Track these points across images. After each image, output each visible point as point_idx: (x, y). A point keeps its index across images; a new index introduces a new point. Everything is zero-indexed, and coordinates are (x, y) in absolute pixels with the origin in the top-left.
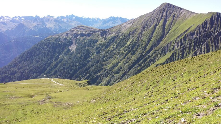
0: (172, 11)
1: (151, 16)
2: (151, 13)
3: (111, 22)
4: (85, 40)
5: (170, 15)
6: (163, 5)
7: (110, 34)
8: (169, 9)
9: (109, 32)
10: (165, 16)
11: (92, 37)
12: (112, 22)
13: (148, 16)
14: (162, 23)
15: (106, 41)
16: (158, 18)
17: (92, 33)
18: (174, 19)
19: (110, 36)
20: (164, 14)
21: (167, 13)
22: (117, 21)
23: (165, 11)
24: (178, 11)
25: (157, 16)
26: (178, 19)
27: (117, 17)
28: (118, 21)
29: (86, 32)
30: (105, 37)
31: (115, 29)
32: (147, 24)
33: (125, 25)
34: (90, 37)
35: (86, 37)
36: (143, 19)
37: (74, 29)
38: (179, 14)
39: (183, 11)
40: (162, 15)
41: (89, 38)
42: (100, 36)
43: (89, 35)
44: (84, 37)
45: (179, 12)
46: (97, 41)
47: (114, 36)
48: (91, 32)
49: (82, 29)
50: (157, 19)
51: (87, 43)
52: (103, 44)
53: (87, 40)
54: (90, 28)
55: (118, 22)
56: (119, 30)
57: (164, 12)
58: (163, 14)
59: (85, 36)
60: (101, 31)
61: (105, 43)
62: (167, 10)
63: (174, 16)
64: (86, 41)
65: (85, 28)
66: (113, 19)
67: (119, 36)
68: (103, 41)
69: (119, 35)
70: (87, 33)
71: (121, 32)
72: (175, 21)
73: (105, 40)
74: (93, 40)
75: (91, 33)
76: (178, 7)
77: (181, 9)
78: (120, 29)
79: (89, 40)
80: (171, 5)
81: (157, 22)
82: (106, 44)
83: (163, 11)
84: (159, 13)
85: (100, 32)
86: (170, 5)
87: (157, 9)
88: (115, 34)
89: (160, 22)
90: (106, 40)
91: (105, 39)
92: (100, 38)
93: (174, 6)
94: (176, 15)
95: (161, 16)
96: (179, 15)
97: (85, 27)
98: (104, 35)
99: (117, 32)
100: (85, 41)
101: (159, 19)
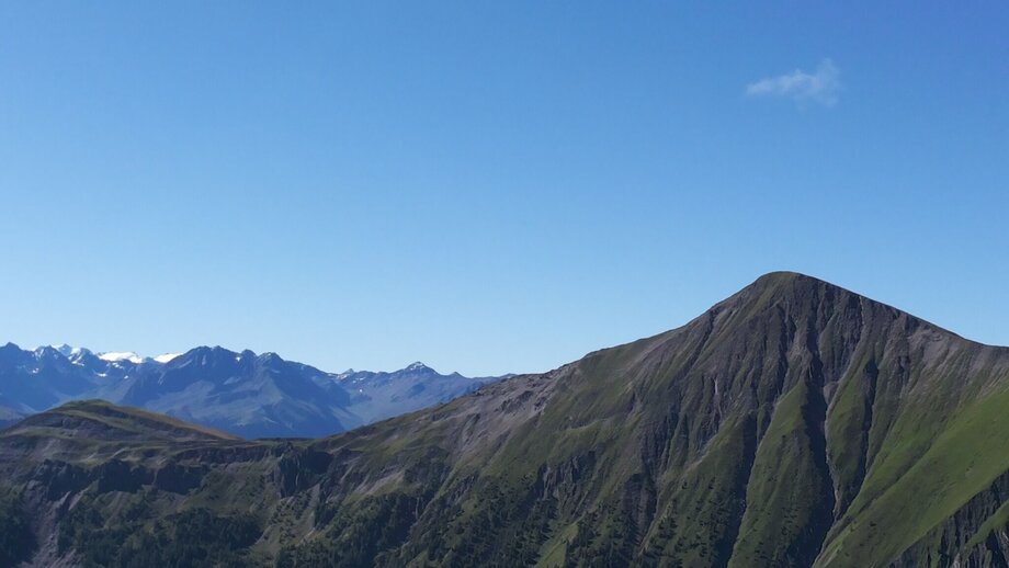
0: (847, 335)
1: (691, 362)
2: (683, 334)
3: (202, 390)
4: (148, 517)
5: (839, 357)
6: (770, 291)
7: (357, 478)
8: (825, 320)
9: (351, 465)
10: (805, 365)
11: (205, 493)
12: (210, 387)
13: (667, 359)
14: (798, 411)
15: (337, 534)
16: (757, 375)
17: (206, 469)
18: (874, 385)
19: (363, 491)
20: (797, 350)
21: (811, 342)
22: (249, 386)
23: (794, 329)
24: (893, 338)
25: (745, 362)
26: (908, 393)
27: (248, 354)
28: (257, 387)
29: (150, 454)
30: (323, 497)
31: (397, 442)
32: (675, 417)
33: (472, 411)
34: (184, 492)
35: (154, 492)
36: (632, 374)
37: (38, 430)
38: (902, 353)
39: (927, 338)
40: (783, 358)
41: (183, 504)
42: (271, 488)
43: (176, 479)
44: (136, 498)
45: (904, 343)
46: (250, 531)
47: (404, 498)
48: (192, 454)
49: (107, 427)
50: (754, 386)
51: (164, 541)
52: (310, 555)
53: (165, 524)
54: (168, 427)
55: (255, 394)
56: (435, 451)
57: (792, 338)
58: (784, 349)
59: (147, 488)
60: (278, 452)
61: (326, 544)
62: (811, 325)
63: (872, 370)
64: (158, 526)
65: (126, 425)
66: (209, 365)
67: (443, 500)
68: (311, 535)
69: (436, 487)
70: (158, 463)
71: (449, 469)
72: (893, 407)
73: (327, 521)
74: (216, 519)
75: (196, 463)
76: (888, 308)
77: (913, 323)
78: (443, 444)
79: (182, 519)
80: (832, 291)
81: (756, 404)
82: (337, 559)
83: (784, 330)
84: (756, 338)
85: (271, 463)
86: (822, 293)
87: (725, 312)
88: (409, 479)
89: (778, 404)
90: (329, 528)
91: (324, 517)
92: (272, 510)
93: (854, 299)
94: (887, 359)
95: (771, 360)
96: (908, 360)
97: (124, 416)
98: (306, 485)
99: (420, 465)
100: (150, 528)
101: (764, 381)
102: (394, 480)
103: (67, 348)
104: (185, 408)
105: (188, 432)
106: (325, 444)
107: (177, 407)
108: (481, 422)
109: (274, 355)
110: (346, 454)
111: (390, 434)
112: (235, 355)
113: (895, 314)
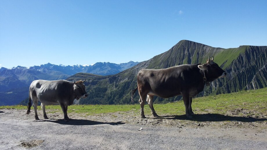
0: (194, 49)
1: (170, 56)
2: (168, 52)
3: (98, 69)
4: (90, 89)
5: (193, 53)
6: (181, 43)
7: (121, 80)
8: (190, 47)
9: (120, 78)
10: (187, 54)
11: (99, 85)
12: (100, 68)
13: (166, 56)
14: (187, 62)
15: (119, 89)
16: (180, 57)
17: (98, 81)
18: (198, 56)
19: (122, 82)
20: (186, 52)
21: (188, 50)
22: (105, 68)
23: (185, 49)
24: (201, 48)
25: (178, 55)
26: (204, 57)
27: (105, 63)
28: (107, 68)
29: (89, 80)
30: (116, 83)
31: (126, 74)
32: (168, 65)
33: (137, 68)
34: (95, 85)
35: (91, 85)
36: (161, 59)
37: (72, 78)
38: (203, 50)
39: (206, 48)
40: (184, 54)
41: (95, 87)
42: (108, 83)
43: (94, 83)
44: (88, 87)
45: (203, 49)
46: (106, 90)
47: (128, 82)
48: (95, 79)
49: (83, 76)
50: (180, 59)
51: (93, 93)
52: (115, 92)
53: (93, 90)
54: (92, 75)
55: (107, 69)
56: (132, 74)
57: (185, 50)
58: (184, 52)
59: (90, 85)
60: (108, 77)
61: (117, 90)
62: (188, 48)
63: (198, 54)
64: (92, 90)
65: (85, 76)
66: (99, 65)
67: (134, 82)
68: (115, 89)
69: (133, 80)
70: (91, 81)
71: (134, 77)
72: (202, 59)
73: (117, 87)
74: (100, 88)
75: (96, 80)
76: (200, 44)
77: (204, 45)
78: (133, 73)
79: (95, 89)
80: (191, 42)
81: (180, 61)
82: (119, 92)
83: (184, 49)
84: (179, 51)
85: (108, 79)
86: (189, 42)
87: (174, 47)
88: (128, 79)
89: (184, 61)
90: (117, 88)
91: (116, 86)
92: (109, 86)
93: (194, 43)
94: (200, 52)
95: (182, 54)
96: (204, 52)
97: (85, 74)
98: (113, 82)
99: (130, 77)
100: (91, 91)
101: (181, 57)
102: (126, 80)
103: (77, 65)
104: (96, 72)
105: (95, 76)
106: (115, 75)
107: (95, 72)
108: (139, 69)
109: (109, 62)
110: (119, 76)
111: (125, 73)
112: (103, 63)
113: (201, 44)
